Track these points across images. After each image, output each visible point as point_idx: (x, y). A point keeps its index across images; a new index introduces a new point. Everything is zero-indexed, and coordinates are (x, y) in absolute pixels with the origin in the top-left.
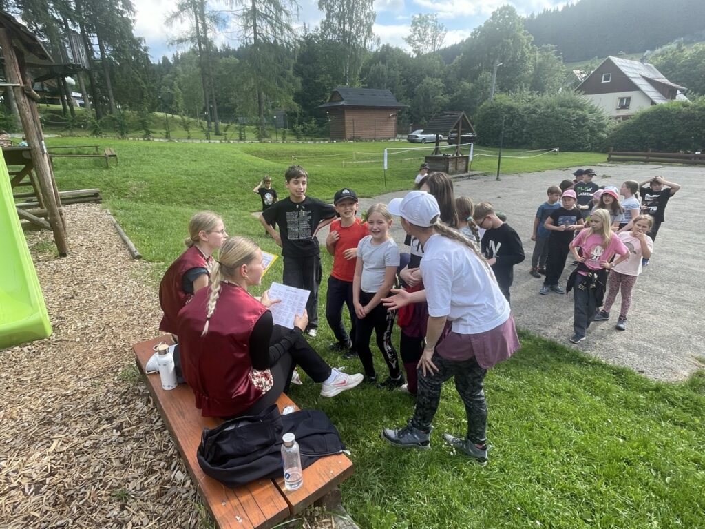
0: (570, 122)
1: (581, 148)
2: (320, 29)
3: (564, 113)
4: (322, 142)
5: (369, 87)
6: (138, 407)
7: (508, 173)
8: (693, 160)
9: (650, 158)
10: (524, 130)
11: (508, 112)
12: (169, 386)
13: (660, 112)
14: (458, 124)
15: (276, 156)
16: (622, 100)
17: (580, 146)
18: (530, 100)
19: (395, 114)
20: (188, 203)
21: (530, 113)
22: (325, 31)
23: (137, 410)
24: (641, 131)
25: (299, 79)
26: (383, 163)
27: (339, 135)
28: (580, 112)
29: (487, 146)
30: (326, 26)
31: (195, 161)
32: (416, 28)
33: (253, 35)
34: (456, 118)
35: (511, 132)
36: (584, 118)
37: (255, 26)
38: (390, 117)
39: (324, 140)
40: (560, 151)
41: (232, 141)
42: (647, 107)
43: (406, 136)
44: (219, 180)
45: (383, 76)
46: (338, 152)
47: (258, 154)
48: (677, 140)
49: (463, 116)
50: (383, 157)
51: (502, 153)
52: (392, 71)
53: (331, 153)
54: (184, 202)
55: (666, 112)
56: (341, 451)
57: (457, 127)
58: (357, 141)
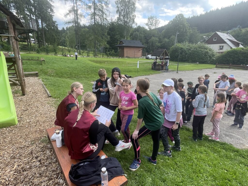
0: (202, 53)
1: (206, 63)
2: (117, 20)
3: (200, 50)
4: (116, 58)
5: (132, 40)
6: (47, 153)
7: (181, 71)
8: (246, 68)
9: (231, 67)
10: (186, 56)
11: (181, 50)
12: (59, 146)
13: (234, 51)
14: (163, 53)
15: (100, 62)
16: (220, 46)
17: (206, 62)
18: (189, 46)
19: (141, 49)
20: (69, 78)
21: (188, 50)
22: (118, 21)
23: (47, 154)
24: (227, 57)
25: (109, 37)
26: (137, 66)
27: (122, 56)
28: (206, 50)
29: (173, 61)
30: (119, 19)
31: (72, 63)
32: (149, 20)
33: (94, 21)
34: (163, 51)
35: (181, 56)
36: (207, 52)
37: (95, 18)
38: (140, 50)
39: (117, 57)
40: (199, 63)
41: (85, 57)
42: (229, 49)
43: (145, 57)
44: (80, 70)
45: (138, 36)
46: (121, 62)
47: (94, 61)
48: (240, 61)
49: (165, 50)
50: (137, 64)
51: (179, 63)
52: (141, 34)
53: (119, 62)
54: (67, 77)
55: (236, 51)
56: (123, 174)
57: (163, 54)
58: (128, 58)
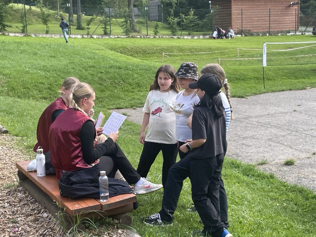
4: (201, 37)
6: (19, 196)
19: (296, 1)
43: (311, 29)
53: (210, 49)
58: (246, 36)
